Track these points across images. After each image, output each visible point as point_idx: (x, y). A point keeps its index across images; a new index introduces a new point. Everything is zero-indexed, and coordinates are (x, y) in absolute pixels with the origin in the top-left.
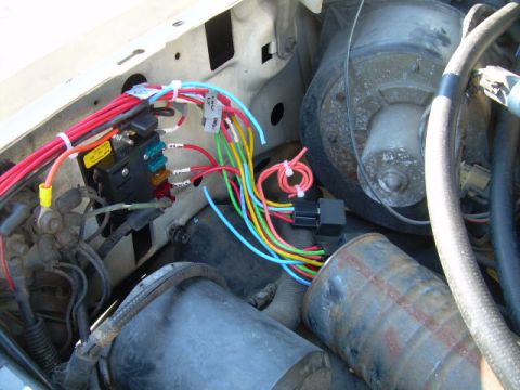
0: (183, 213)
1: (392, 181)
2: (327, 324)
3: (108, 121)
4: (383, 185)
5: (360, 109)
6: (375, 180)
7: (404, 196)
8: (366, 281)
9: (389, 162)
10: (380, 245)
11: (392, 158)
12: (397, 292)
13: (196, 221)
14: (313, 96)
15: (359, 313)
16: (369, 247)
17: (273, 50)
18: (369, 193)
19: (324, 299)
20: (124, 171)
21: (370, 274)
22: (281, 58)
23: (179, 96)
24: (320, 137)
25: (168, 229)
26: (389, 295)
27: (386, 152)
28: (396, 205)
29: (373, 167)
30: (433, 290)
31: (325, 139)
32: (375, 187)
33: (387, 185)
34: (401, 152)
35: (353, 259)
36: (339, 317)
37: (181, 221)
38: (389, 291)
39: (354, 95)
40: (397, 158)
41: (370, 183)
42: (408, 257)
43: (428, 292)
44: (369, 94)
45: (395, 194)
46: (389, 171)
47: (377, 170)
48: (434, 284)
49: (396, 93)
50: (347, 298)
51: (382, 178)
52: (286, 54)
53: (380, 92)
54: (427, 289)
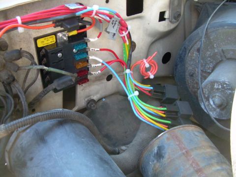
0: (97, 93)
1: (217, 101)
2: (150, 174)
3: (49, 18)
4: (212, 103)
5: (209, 59)
6: (208, 99)
7: (223, 112)
8: (180, 152)
9: (218, 89)
10: (196, 133)
11: (220, 87)
12: (197, 164)
13: (104, 100)
14: (185, 48)
15: (169, 172)
16: (190, 133)
17: (166, 16)
18: (203, 107)
19: (152, 157)
20: (60, 55)
21: (184, 148)
22: (171, 22)
23: (96, 15)
24: (184, 72)
25: (86, 100)
26: (191, 165)
27: (217, 82)
28: (217, 117)
29: (208, 90)
30: (223, 170)
31: (187, 74)
32: (207, 103)
33: (214, 103)
34: (226, 84)
35: (176, 137)
36: (158, 171)
37: (95, 98)
38: (193, 162)
39: (208, 51)
40: (223, 87)
41: (204, 100)
42: (213, 145)
43: (218, 170)
44: (216, 51)
45: (218, 110)
46: (217, 94)
47: (210, 93)
48: (224, 166)
49: (232, 53)
50: (165, 160)
51: (212, 98)
52: (174, 20)
53: (222, 50)
54: (218, 168)
